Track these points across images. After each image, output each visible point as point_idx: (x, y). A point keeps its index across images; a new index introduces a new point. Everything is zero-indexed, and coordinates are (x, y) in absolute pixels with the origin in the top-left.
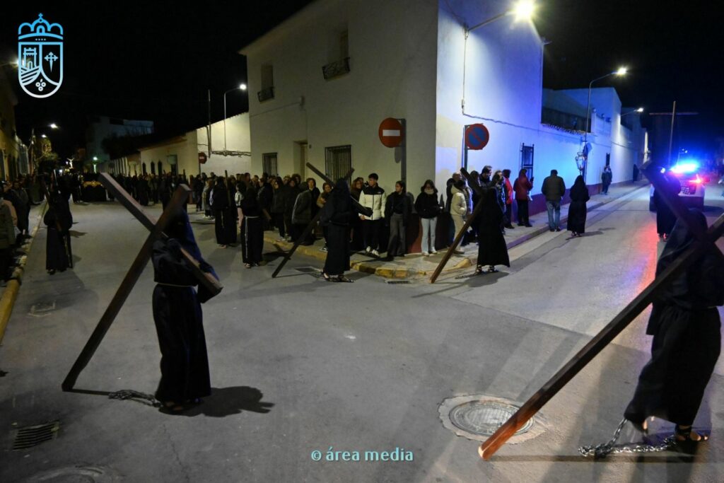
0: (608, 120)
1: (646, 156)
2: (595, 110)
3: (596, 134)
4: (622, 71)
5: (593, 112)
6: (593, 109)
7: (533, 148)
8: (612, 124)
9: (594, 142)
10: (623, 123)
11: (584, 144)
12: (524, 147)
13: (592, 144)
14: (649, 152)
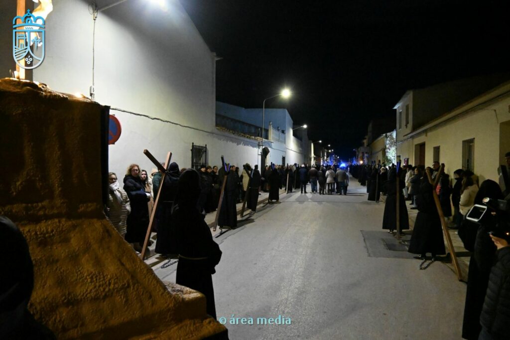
0: (283, 132)
1: (313, 159)
2: (271, 123)
3: (272, 141)
4: (286, 93)
5: (270, 125)
6: (270, 122)
7: (206, 147)
8: (286, 134)
9: (271, 147)
10: (294, 135)
11: (261, 148)
12: (193, 146)
13: (269, 149)
14: (315, 156)
